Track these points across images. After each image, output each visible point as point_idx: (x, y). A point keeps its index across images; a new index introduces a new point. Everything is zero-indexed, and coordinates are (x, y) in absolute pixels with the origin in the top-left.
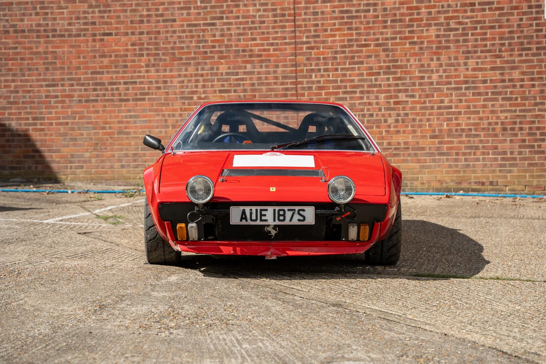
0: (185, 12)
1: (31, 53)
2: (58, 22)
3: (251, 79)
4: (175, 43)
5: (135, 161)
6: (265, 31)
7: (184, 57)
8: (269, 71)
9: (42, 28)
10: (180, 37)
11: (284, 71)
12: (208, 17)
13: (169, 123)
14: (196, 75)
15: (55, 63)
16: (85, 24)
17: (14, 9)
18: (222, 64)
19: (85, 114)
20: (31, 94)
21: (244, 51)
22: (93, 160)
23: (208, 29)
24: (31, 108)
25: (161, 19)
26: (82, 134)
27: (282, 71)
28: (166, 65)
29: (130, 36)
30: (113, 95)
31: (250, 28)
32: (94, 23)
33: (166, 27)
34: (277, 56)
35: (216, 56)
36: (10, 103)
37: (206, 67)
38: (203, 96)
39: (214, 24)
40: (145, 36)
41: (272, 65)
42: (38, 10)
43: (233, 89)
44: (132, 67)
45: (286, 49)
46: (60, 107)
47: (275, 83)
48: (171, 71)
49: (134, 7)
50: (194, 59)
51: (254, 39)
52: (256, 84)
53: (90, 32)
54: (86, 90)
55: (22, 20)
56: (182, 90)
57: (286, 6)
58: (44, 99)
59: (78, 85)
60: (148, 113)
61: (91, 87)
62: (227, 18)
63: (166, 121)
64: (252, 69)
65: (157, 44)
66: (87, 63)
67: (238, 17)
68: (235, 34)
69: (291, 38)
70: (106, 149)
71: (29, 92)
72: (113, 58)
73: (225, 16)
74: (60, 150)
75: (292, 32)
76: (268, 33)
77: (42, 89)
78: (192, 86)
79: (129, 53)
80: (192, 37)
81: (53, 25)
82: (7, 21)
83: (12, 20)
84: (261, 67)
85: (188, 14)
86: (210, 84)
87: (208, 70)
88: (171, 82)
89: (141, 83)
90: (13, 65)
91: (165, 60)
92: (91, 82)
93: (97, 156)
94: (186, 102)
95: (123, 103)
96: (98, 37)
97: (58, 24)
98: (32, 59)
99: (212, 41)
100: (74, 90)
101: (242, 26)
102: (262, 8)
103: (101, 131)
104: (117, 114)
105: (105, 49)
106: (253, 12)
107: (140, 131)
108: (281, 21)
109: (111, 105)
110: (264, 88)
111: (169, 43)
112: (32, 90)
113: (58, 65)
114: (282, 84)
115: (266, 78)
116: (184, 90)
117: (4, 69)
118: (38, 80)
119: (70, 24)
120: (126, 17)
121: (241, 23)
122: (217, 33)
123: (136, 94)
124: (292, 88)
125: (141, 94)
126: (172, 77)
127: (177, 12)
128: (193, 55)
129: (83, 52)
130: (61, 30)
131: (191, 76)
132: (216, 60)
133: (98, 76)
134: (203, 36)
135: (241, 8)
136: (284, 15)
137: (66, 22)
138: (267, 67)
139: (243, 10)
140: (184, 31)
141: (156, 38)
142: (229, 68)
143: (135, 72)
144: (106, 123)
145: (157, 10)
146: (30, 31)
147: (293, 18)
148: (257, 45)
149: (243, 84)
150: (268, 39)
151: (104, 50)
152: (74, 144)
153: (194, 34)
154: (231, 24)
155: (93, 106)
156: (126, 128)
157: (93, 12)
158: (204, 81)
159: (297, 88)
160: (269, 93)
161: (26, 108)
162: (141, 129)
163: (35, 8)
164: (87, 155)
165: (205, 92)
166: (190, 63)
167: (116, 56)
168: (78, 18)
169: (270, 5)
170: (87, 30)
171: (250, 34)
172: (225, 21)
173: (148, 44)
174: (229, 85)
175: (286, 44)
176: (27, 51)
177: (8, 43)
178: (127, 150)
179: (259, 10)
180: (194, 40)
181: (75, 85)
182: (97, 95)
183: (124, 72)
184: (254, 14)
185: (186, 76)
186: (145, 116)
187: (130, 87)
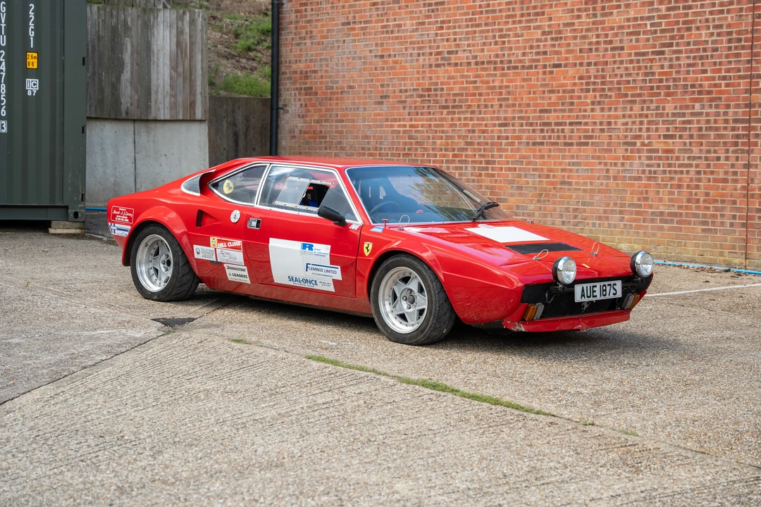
0: (634, 38)
1: (489, 88)
2: (513, 52)
3: (698, 122)
4: (621, 76)
5: (575, 217)
6: (718, 60)
7: (629, 93)
8: (719, 112)
9: (499, 60)
10: (627, 69)
11: (736, 113)
12: (658, 43)
13: (611, 174)
14: (641, 116)
15: (508, 99)
16: (538, 53)
17: (477, 39)
18: (668, 102)
19: (532, 160)
20: (486, 134)
21: (693, 86)
22: (537, 213)
23: (655, 59)
24: (485, 150)
25: (609, 46)
26: (527, 183)
27: (734, 112)
28: (611, 103)
29: (578, 67)
30: (558, 137)
31: (701, 58)
32: (545, 53)
33: (614, 56)
34: (728, 92)
35: (662, 92)
36: (467, 144)
37: (653, 106)
38: (646, 141)
39: (662, 53)
40: (593, 67)
41: (724, 105)
42: (497, 39)
43: (678, 134)
44: (579, 104)
45: (739, 84)
46: (509, 150)
47: (725, 128)
48: (616, 109)
49: (584, 34)
50: (640, 95)
51: (705, 71)
52: (704, 129)
53: (541, 63)
54: (534, 131)
55: (482, 50)
56: (625, 134)
57: (744, 28)
58: (496, 140)
59: (527, 125)
60: (591, 161)
61: (539, 128)
62: (678, 44)
63: (607, 171)
64: (701, 109)
65: (604, 77)
66: (536, 99)
67: (688, 44)
68: (684, 64)
69: (746, 69)
70: (549, 201)
71: (484, 132)
72: (561, 94)
73: (674, 42)
74: (507, 199)
75: (749, 62)
76: (721, 63)
77: (495, 128)
78: (636, 129)
79: (576, 88)
80: (639, 68)
81: (509, 55)
82: (470, 51)
83: (474, 51)
84: (711, 106)
85: (637, 40)
86: (654, 127)
87: (653, 110)
88: (616, 123)
89: (586, 124)
90: (472, 100)
91: (611, 97)
92: (539, 122)
93: (540, 208)
94: (629, 148)
95: (567, 148)
96: (548, 69)
97: (514, 54)
98: (488, 94)
99: (660, 74)
100: (523, 131)
101: (692, 55)
102: (716, 31)
103: (545, 180)
104: (561, 160)
105: (554, 83)
106: (705, 37)
107: (582, 181)
108: (736, 48)
109: (557, 149)
110: (712, 133)
111: (616, 75)
112: (487, 130)
113: (510, 102)
114: (733, 129)
115: (716, 121)
116: (628, 134)
117: (465, 105)
118: (492, 119)
119: (524, 54)
120: (576, 45)
121: (691, 51)
122: (666, 64)
123: (580, 138)
124: (743, 134)
125: (586, 137)
126: (617, 117)
127: (625, 38)
128: (639, 92)
129: (533, 86)
130: (515, 61)
131: (636, 117)
132: (662, 98)
133: (546, 115)
134: (651, 67)
135: (694, 32)
136: (739, 40)
137: (520, 52)
138: (717, 106)
139: (696, 34)
140: (631, 62)
141: (603, 70)
142: (676, 108)
143: (580, 111)
144: (550, 170)
145: (606, 36)
146: (489, 62)
147: (751, 44)
148: (707, 79)
149: (690, 128)
150: (719, 71)
151: (552, 84)
152: (520, 194)
153: (641, 65)
154: (680, 52)
155: (540, 151)
156: (569, 177)
157: (546, 40)
158: (649, 123)
159: (749, 135)
160: (718, 141)
161: (480, 150)
162: (583, 179)
163: (494, 37)
164: (532, 207)
165: (649, 137)
166: (636, 101)
167: (564, 91)
168: (531, 47)
169: (725, 27)
170: (538, 61)
171: (700, 65)
172: (675, 48)
173: (596, 77)
174: (674, 129)
175: (740, 77)
176: (484, 85)
177: (469, 76)
178: (568, 203)
179: (712, 34)
180: (640, 72)
181: (524, 125)
182: (544, 138)
183: (571, 111)
184: (707, 39)
185: (630, 116)
186: (587, 164)
187: (575, 128)
